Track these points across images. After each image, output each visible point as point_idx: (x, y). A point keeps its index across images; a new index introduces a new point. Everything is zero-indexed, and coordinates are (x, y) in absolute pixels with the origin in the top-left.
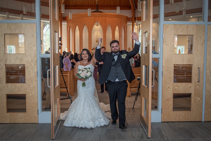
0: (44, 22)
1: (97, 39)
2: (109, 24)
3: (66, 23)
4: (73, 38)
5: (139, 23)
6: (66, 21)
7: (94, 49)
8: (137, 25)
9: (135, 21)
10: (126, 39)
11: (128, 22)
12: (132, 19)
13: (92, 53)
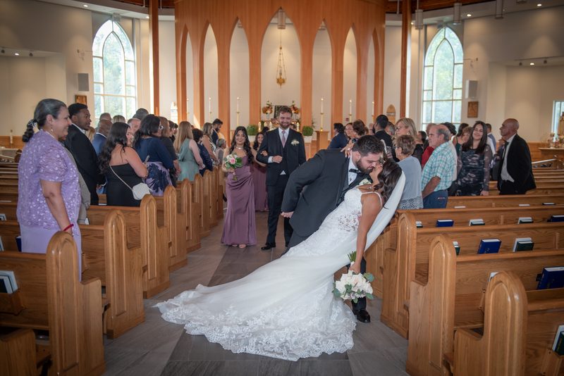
0: (93, 12)
1: (281, 74)
2: (324, 20)
3: (172, 18)
4: (197, 69)
5: (426, 21)
6: (173, 10)
7: (269, 107)
8: (418, 27)
9: (413, 12)
10: (380, 74)
11: (387, 15)
12: (400, 7)
13: (263, 122)
